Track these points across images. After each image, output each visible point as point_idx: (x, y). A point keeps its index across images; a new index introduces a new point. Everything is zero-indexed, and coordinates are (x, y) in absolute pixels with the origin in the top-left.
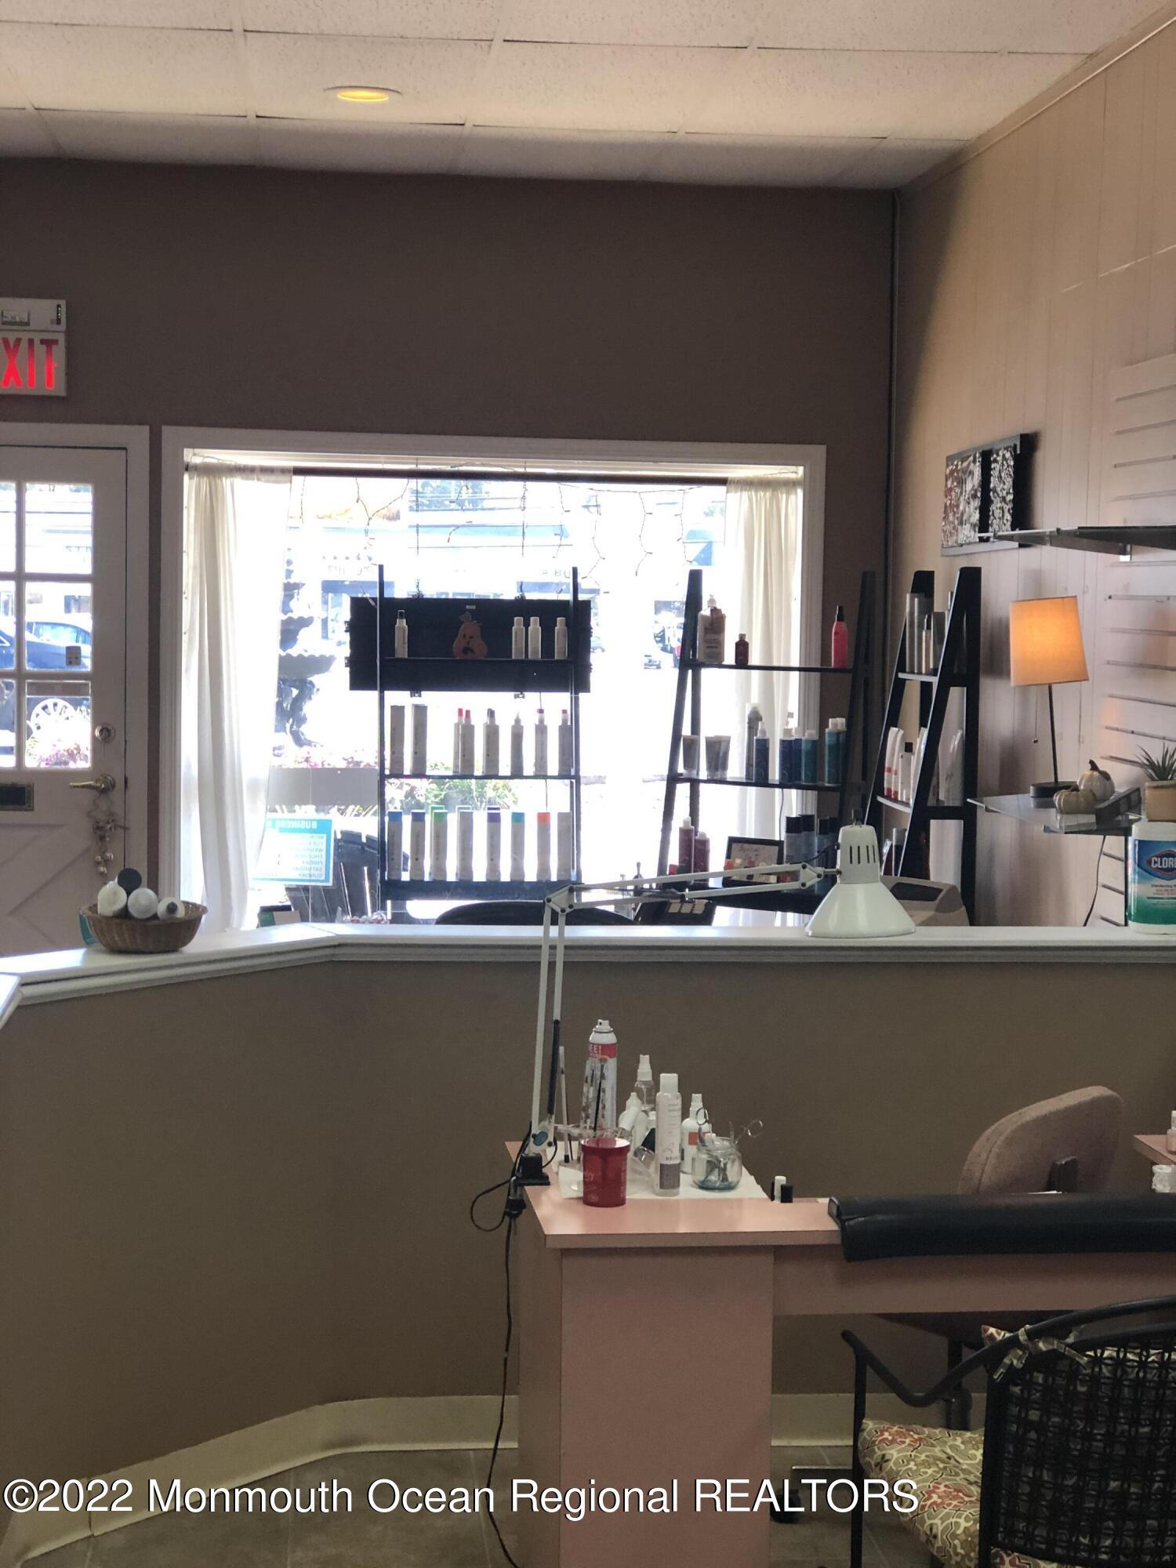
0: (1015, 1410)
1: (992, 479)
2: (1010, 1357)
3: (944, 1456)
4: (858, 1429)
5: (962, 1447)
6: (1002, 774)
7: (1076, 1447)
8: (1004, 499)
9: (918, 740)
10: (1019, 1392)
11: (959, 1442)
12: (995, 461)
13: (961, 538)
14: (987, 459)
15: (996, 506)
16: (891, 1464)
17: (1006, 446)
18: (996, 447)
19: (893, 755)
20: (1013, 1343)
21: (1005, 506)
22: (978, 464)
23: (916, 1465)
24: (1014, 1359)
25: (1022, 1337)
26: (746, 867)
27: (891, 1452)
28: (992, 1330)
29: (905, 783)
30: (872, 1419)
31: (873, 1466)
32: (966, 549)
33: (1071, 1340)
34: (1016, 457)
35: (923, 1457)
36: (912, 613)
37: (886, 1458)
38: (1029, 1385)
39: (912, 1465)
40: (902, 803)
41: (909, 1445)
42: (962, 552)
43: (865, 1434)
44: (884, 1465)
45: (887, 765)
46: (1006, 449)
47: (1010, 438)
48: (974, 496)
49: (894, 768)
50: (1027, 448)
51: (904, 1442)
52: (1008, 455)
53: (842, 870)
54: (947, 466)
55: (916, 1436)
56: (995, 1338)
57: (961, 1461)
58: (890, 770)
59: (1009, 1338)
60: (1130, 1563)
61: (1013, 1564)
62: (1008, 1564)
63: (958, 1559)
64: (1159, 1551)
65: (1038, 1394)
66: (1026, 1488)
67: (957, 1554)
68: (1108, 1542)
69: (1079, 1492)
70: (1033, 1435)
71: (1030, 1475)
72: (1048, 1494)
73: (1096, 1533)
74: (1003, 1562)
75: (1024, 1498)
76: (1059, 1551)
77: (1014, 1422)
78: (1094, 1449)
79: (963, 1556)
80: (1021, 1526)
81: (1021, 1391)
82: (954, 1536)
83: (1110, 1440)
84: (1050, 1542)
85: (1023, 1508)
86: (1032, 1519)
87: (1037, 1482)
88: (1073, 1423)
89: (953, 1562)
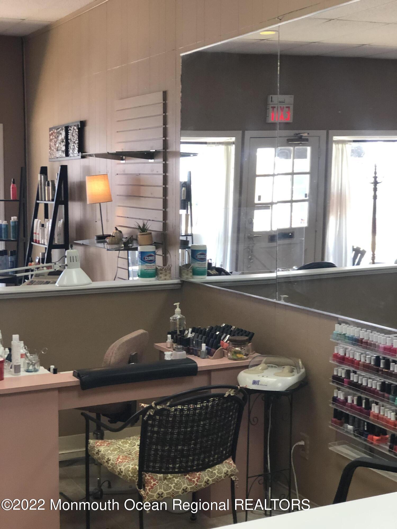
0: (149, 428)
1: (69, 136)
2: (149, 412)
3: (118, 448)
4: (87, 443)
5: (122, 444)
6: (77, 234)
7: (169, 437)
8: (74, 142)
9: (47, 223)
10: (151, 423)
11: (120, 443)
12: (70, 130)
13: (58, 156)
14: (67, 129)
15: (71, 145)
16: (102, 452)
17: (74, 124)
18: (70, 125)
19: (37, 228)
20: (150, 407)
21: (75, 144)
22: (64, 131)
23: (110, 451)
24: (151, 412)
25: (153, 405)
26: (36, 265)
27: (101, 448)
28: (143, 405)
29: (43, 237)
30: (92, 439)
31: (95, 454)
32: (59, 159)
33: (168, 404)
34: (79, 129)
35: (112, 448)
36: (41, 180)
37: (100, 451)
38: (154, 420)
39: (109, 451)
40: (42, 244)
41: (106, 446)
42: (57, 160)
43: (90, 444)
44: (99, 453)
45: (34, 232)
46: (75, 126)
47: (76, 122)
48: (63, 142)
49: (38, 232)
50: (82, 126)
51: (104, 445)
52: (75, 128)
53: (68, 264)
54: (50, 131)
55: (107, 443)
56: (144, 407)
57: (123, 448)
58: (36, 233)
59: (148, 406)
60: (184, 471)
61: (149, 476)
62: (148, 476)
63: (130, 478)
64: (192, 466)
65: (157, 423)
66: (153, 452)
67: (130, 476)
68: (178, 466)
69: (169, 451)
70: (155, 435)
71: (154, 448)
72: (160, 453)
73: (174, 463)
74: (146, 476)
75: (152, 455)
76: (163, 470)
77: (149, 432)
78: (174, 437)
79: (132, 477)
80: (151, 464)
81: (152, 422)
82: (129, 471)
83: (179, 434)
84: (160, 468)
85: (152, 458)
86: (155, 461)
87: (156, 450)
88: (168, 430)
89: (128, 479)
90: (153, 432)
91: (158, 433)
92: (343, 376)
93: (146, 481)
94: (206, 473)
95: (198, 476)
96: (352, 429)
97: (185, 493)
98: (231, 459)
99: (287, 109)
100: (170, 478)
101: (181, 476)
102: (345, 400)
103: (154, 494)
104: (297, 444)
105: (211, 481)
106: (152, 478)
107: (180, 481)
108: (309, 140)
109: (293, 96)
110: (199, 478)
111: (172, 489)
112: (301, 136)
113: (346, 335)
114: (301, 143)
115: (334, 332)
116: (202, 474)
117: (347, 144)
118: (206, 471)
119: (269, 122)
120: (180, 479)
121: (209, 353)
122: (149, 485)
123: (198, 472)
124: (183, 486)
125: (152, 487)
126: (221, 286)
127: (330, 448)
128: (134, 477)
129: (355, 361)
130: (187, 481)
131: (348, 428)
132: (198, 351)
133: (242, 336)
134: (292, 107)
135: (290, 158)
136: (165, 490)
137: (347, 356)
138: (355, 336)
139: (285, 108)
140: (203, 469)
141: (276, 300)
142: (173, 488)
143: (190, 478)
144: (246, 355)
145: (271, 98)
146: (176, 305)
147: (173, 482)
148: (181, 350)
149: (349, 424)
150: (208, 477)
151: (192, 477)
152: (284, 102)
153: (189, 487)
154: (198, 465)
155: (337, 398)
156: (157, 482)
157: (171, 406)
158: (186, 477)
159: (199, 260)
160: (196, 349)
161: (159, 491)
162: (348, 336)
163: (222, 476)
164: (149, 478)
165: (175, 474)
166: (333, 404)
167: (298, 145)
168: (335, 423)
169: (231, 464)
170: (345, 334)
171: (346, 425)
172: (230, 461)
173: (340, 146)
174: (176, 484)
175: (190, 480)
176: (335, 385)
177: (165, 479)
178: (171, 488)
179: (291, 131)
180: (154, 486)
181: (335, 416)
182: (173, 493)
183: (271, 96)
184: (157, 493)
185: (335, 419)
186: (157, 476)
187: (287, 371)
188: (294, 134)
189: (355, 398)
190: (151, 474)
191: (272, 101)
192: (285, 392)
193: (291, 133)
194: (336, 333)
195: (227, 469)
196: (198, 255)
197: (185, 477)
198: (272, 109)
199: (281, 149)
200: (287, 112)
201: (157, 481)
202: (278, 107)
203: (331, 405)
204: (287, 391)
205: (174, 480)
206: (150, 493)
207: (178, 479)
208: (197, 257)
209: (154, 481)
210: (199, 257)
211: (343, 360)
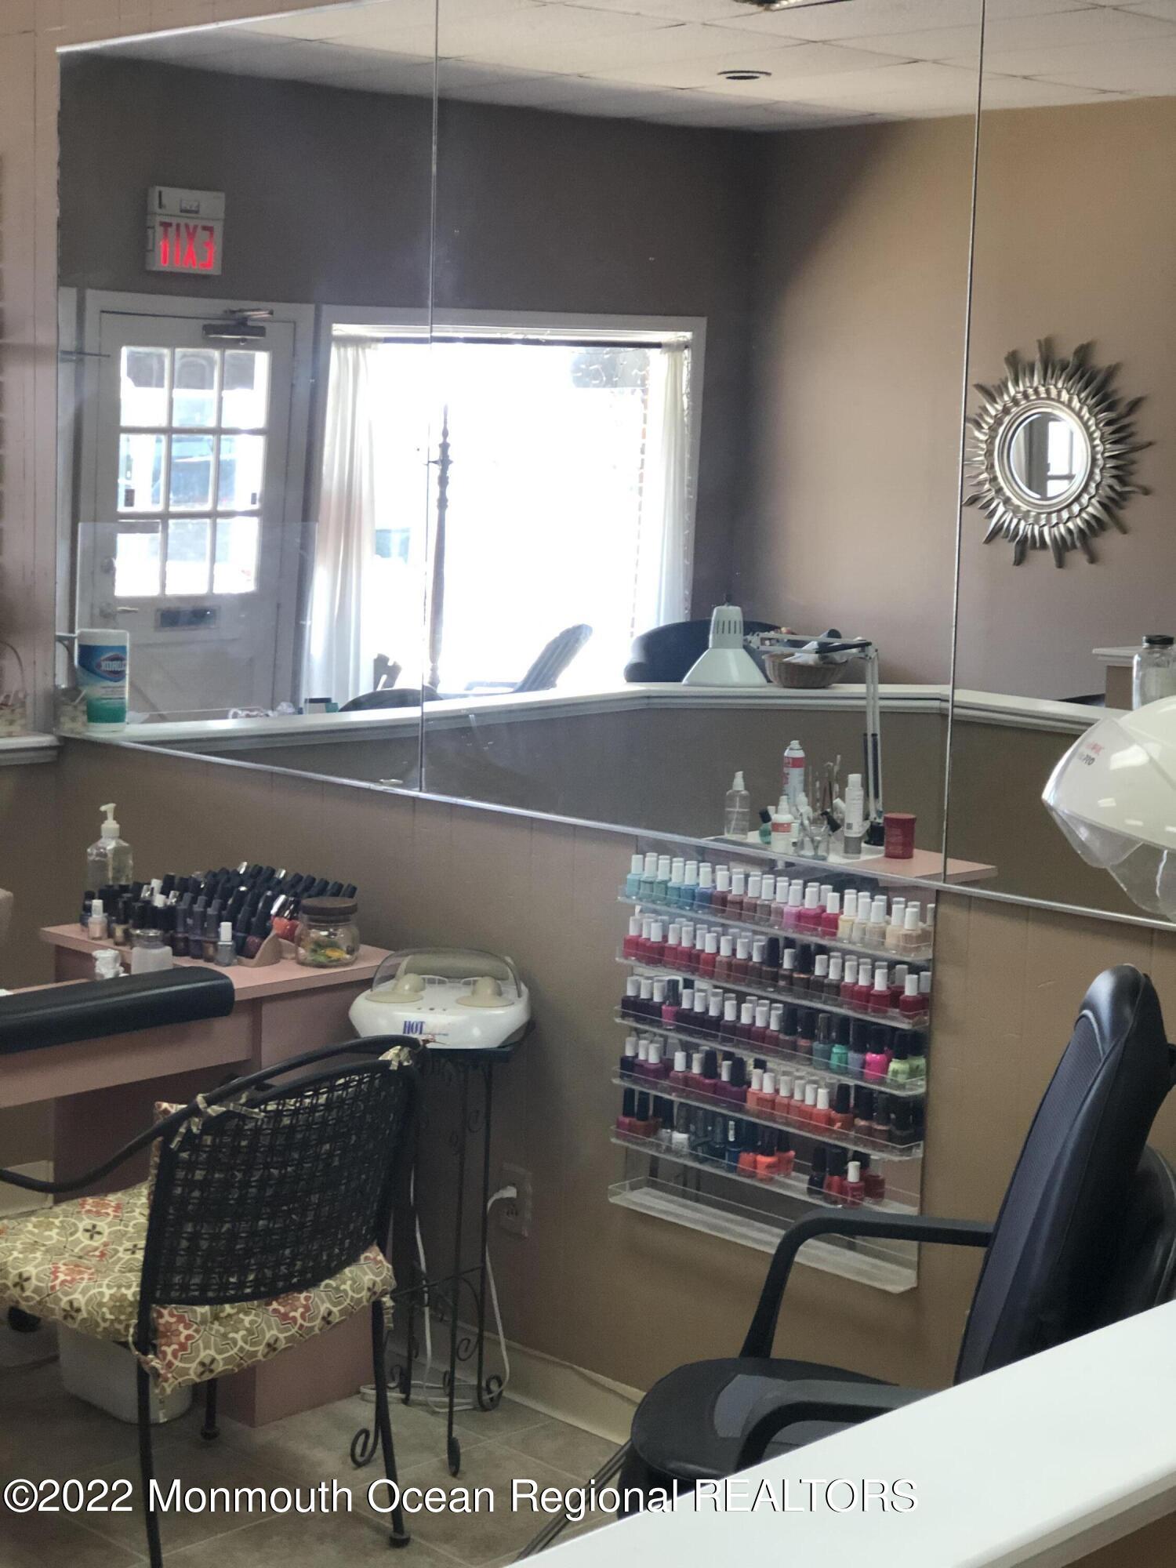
0: (181, 1174)
2: (186, 1125)
3: (33, 1242)
5: (37, 1231)
7: (235, 1196)
10: (187, 1157)
20: (191, 1112)
23: (19, 1253)
24: (193, 1126)
25: (202, 1104)
28: (165, 1105)
33: (244, 1099)
35: (18, 1245)
38: (196, 1149)
56: (168, 1112)
59: (183, 1109)
60: (267, 1291)
61: (172, 1315)
62: (167, 1316)
63: (107, 1324)
64: (287, 1277)
65: (205, 1156)
66: (184, 1244)
67: (105, 1320)
68: (251, 1277)
69: (233, 1236)
70: (196, 1194)
71: (189, 1230)
72: (204, 1244)
73: (244, 1271)
74: (161, 1316)
75: (182, 1253)
76: (210, 1294)
77: (179, 1186)
78: (249, 1195)
79: (112, 1321)
80: (177, 1279)
81: (190, 1156)
82: (101, 1305)
83: (263, 1184)
84: (204, 1288)
85: (180, 1261)
86: (189, 1270)
87: (194, 1237)
88: (233, 1176)
89: (100, 1329)
90: (189, 1184)
91: (204, 1185)
92: (657, 998)
93: (161, 1329)
94: (323, 1293)
95: (304, 1303)
96: (686, 1142)
97: (272, 1355)
98: (376, 1248)
99: (207, 233)
100: (229, 1316)
101: (258, 1306)
102: (660, 1065)
103: (187, 1365)
104: (496, 1197)
105: (337, 1314)
106: (181, 1319)
107: (260, 1320)
108: (267, 331)
109: (222, 195)
110: (307, 1308)
111: (238, 1347)
112: (246, 319)
113: (670, 884)
114: (244, 340)
115: (629, 876)
116: (312, 1295)
117: (370, 347)
118: (322, 1288)
119: (154, 269)
120: (256, 1315)
121: (242, 950)
122: (174, 1339)
123: (300, 1292)
124: (268, 1336)
125: (183, 1347)
126: (204, 750)
127: (612, 1200)
128: (120, 1322)
129: (703, 956)
130: (275, 1321)
131: (674, 1141)
132: (207, 945)
133: (338, 898)
134: (218, 228)
135: (211, 387)
136: (220, 1352)
137: (672, 941)
138: (701, 886)
139: (199, 230)
140: (314, 1283)
141: (421, 790)
142: (240, 1343)
143: (282, 1310)
144: (350, 951)
145: (157, 194)
146: (105, 812)
147: (239, 1326)
148: (159, 943)
149: (673, 1128)
150: (328, 1305)
151: (288, 1308)
152: (197, 212)
153: (282, 1336)
154: (302, 1272)
155: (636, 1061)
156: (197, 1331)
157: (252, 1103)
158: (271, 1308)
159: (105, 674)
160: (197, 938)
161: (204, 1354)
162: (677, 886)
163: (362, 1297)
164: (173, 1320)
165: (245, 1303)
166: (622, 1076)
167: (234, 344)
168: (631, 1128)
169: (381, 1262)
170: (665, 883)
171: (664, 1132)
172: (374, 1254)
173: (350, 352)
174: (250, 1332)
175: (284, 1317)
176: (630, 1023)
177: (216, 1317)
178: (235, 1342)
179: (217, 301)
180: (190, 1342)
181: (628, 1111)
182: (241, 1358)
183: (158, 188)
184: (198, 1360)
185: (627, 1120)
186: (195, 1312)
187: (489, 991)
188: (226, 312)
189: (697, 1058)
190: (175, 1308)
191: (161, 205)
192: (500, 1050)
193: (214, 307)
194: (634, 881)
195: (374, 1277)
196: (104, 660)
197: (267, 1310)
198: (162, 228)
199: (184, 356)
200: (208, 244)
201: (195, 1326)
202: (178, 226)
203: (616, 1081)
204: (504, 1047)
205: (243, 1320)
206: (177, 1363)
207: (252, 1317)
208: (99, 666)
209: (187, 1327)
210: (107, 666)
211: (655, 954)
